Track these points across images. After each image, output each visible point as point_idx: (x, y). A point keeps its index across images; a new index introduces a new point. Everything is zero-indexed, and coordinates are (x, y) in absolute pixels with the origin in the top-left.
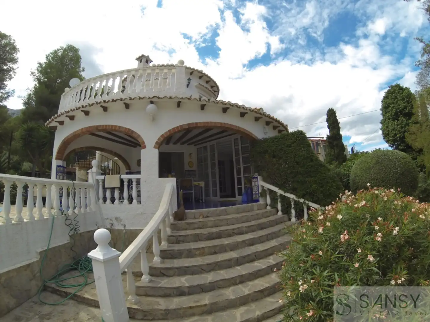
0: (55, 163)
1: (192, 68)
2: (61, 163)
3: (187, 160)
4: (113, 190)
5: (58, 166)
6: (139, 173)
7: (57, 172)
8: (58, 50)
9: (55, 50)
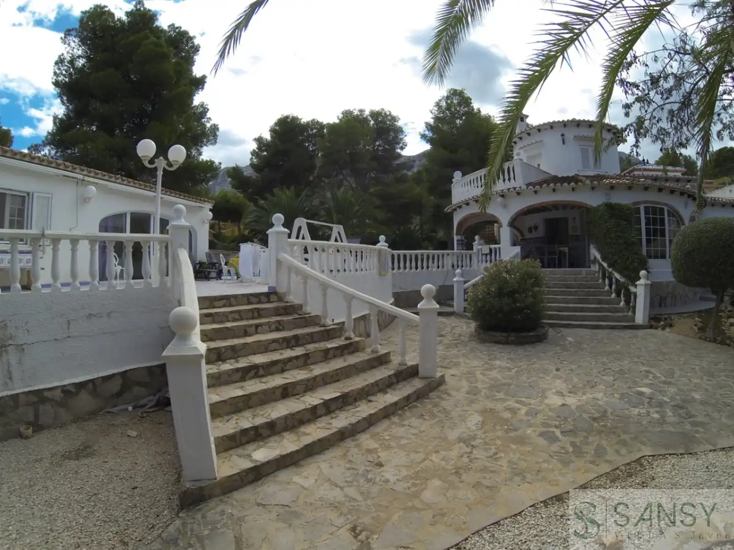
0: (456, 238)
1: (561, 120)
2: (459, 237)
3: (570, 224)
4: (486, 255)
5: (458, 240)
6: (499, 244)
7: (458, 244)
8: (440, 101)
9: (437, 103)
